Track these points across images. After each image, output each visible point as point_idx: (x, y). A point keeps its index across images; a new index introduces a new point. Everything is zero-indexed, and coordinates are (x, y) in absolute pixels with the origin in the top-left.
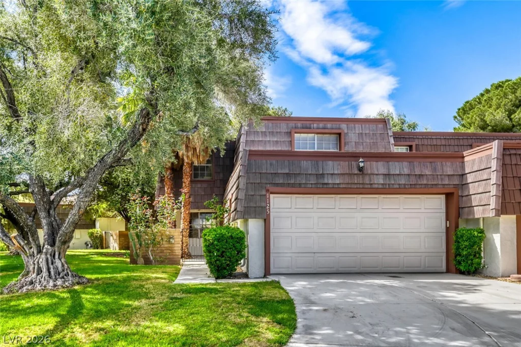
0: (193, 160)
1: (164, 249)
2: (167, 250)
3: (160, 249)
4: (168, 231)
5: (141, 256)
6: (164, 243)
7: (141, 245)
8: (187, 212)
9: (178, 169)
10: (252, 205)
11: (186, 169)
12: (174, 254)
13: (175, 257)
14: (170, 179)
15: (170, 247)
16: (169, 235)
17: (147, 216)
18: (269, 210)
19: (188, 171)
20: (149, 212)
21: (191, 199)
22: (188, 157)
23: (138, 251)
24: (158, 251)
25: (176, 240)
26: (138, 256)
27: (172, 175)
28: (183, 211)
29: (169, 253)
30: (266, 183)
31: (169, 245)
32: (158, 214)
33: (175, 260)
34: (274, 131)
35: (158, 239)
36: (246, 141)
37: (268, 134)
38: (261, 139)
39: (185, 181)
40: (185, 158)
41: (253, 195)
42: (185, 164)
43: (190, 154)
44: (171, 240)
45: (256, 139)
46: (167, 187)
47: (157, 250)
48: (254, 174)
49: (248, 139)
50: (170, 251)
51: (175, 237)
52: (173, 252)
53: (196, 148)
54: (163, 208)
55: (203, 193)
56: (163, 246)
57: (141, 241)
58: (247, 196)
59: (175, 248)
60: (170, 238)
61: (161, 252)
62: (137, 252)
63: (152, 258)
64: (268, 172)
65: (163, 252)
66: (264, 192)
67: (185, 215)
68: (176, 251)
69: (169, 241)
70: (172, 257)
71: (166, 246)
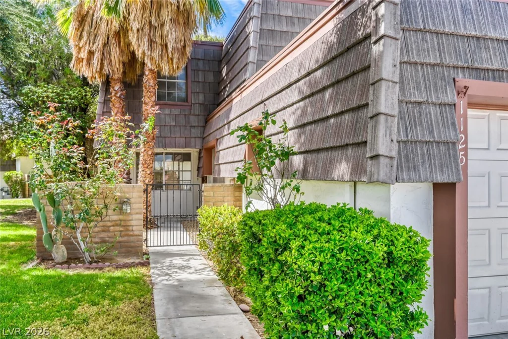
0: (161, 65)
1: (109, 224)
2: (117, 225)
3: (101, 224)
4: (119, 188)
5: (59, 242)
6: (110, 212)
7: (59, 220)
8: (150, 153)
9: (133, 84)
10: (420, 134)
11: (149, 81)
12: (131, 233)
13: (132, 239)
14: (120, 97)
15: (121, 220)
16: (120, 197)
17: (73, 161)
18: (466, 155)
19: (151, 84)
20: (77, 152)
21: (156, 131)
22: (152, 59)
23: (53, 233)
24: (97, 229)
25: (134, 206)
26: (53, 242)
27: (124, 92)
28: (143, 150)
29: (121, 231)
30: (455, 67)
31: (121, 217)
32: (97, 156)
33: (132, 244)
34: (307, 16)
35: (98, 205)
36: (260, 29)
37: (296, 21)
38: (285, 29)
39: (147, 101)
40: (147, 61)
41: (420, 103)
42: (147, 73)
43: (156, 54)
44: (124, 207)
45: (277, 28)
46: (116, 110)
47: (96, 226)
48: (420, 35)
49: (264, 27)
50: (121, 229)
51: (132, 200)
52: (128, 230)
53: (166, 45)
54: (108, 143)
55: (174, 124)
56: (107, 218)
57: (59, 211)
58: (404, 106)
59: (133, 223)
60: (123, 202)
61: (103, 231)
62: (50, 235)
63: (83, 247)
64: (462, 32)
65: (109, 231)
66: (450, 96)
67: (146, 157)
68: (134, 228)
69: (121, 209)
70: (125, 239)
71: (115, 218)
